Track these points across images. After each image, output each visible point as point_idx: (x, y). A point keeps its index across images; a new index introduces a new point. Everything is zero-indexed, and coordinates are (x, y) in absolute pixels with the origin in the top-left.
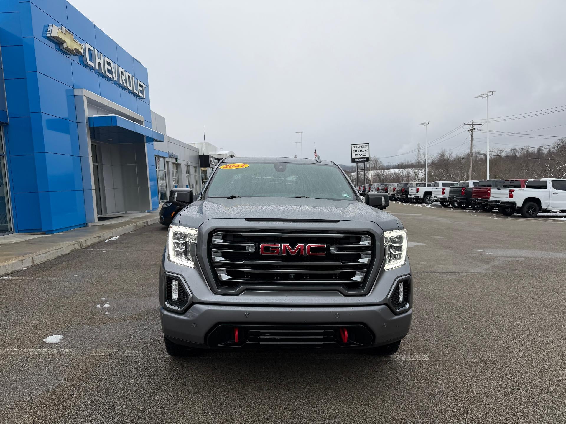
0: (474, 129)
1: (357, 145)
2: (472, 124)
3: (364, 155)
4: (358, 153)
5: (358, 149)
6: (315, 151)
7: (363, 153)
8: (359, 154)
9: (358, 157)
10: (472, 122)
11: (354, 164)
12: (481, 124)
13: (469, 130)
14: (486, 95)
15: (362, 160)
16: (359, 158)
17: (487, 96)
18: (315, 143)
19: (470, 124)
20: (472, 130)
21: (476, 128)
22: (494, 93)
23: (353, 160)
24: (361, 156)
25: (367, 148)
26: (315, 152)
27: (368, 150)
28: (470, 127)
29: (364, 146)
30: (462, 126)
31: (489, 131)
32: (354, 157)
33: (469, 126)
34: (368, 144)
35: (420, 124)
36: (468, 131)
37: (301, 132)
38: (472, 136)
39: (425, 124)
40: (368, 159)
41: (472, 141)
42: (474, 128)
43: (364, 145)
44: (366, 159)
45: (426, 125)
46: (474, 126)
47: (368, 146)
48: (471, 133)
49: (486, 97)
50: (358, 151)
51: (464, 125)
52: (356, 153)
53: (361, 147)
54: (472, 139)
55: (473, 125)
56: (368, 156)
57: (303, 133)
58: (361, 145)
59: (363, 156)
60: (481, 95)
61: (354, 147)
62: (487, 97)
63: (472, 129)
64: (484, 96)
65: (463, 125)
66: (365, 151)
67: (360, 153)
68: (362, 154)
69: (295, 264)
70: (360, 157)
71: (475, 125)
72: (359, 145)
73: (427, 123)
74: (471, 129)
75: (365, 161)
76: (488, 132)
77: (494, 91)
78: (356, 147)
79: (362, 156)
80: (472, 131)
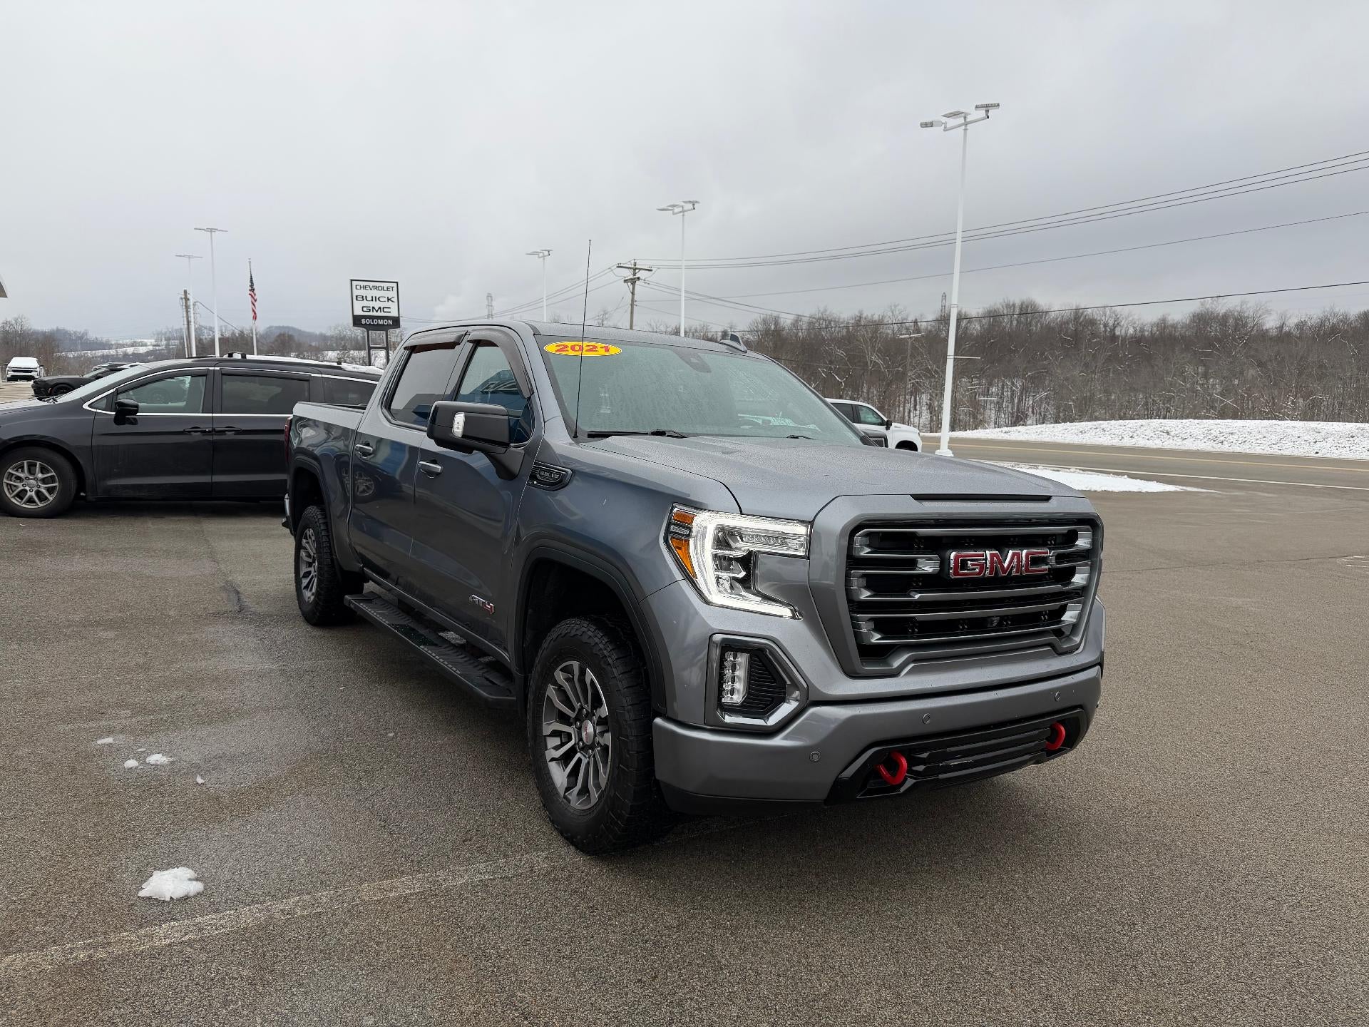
0: (639, 278)
1: (367, 283)
2: (633, 266)
3: (385, 310)
4: (371, 304)
5: (369, 294)
6: (252, 285)
7: (382, 305)
8: (373, 308)
9: (371, 314)
10: (633, 262)
11: (359, 332)
12: (651, 270)
13: (627, 280)
14: (681, 209)
15: (381, 322)
16: (372, 318)
17: (683, 211)
18: (250, 263)
19: (630, 266)
20: (633, 281)
21: (641, 278)
22: (696, 205)
23: (357, 321)
24: (377, 311)
25: (392, 294)
26: (252, 290)
27: (395, 300)
28: (629, 274)
29: (385, 289)
30: (613, 268)
31: (686, 292)
32: (358, 312)
33: (627, 270)
34: (396, 284)
35: (529, 252)
36: (625, 281)
37: (211, 230)
38: (633, 293)
39: (541, 255)
40: (396, 322)
41: (632, 305)
42: (637, 276)
43: (385, 285)
44: (391, 322)
45: (544, 256)
46: (637, 271)
47: (395, 289)
48: (631, 287)
49: (681, 212)
50: (369, 298)
51: (618, 267)
52: (365, 303)
53: (377, 288)
54: (633, 300)
55: (636, 269)
56: (394, 313)
57: (217, 232)
58: (378, 284)
59: (383, 314)
60: (670, 206)
61: (358, 287)
62: (682, 214)
63: (634, 279)
64: (676, 210)
65: (615, 267)
66: (389, 300)
67: (377, 304)
68: (380, 308)
69: (997, 596)
70: (375, 314)
71: (640, 269)
72: (371, 284)
73: (546, 253)
74: (631, 279)
75: (389, 327)
76: (683, 294)
77: (696, 202)
78: (365, 287)
79: (379, 314)
80: (634, 284)
